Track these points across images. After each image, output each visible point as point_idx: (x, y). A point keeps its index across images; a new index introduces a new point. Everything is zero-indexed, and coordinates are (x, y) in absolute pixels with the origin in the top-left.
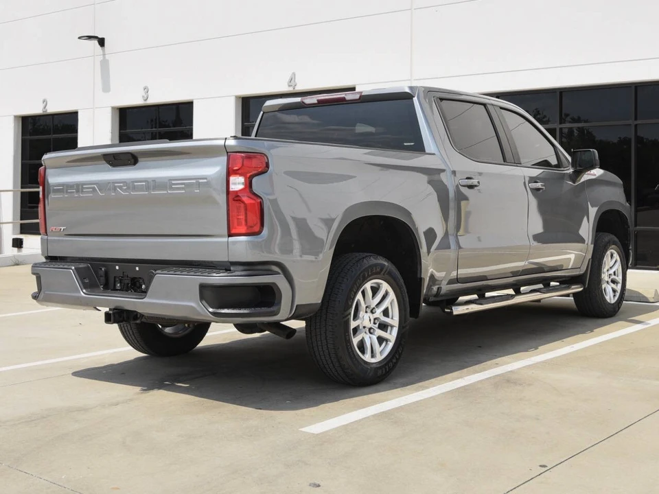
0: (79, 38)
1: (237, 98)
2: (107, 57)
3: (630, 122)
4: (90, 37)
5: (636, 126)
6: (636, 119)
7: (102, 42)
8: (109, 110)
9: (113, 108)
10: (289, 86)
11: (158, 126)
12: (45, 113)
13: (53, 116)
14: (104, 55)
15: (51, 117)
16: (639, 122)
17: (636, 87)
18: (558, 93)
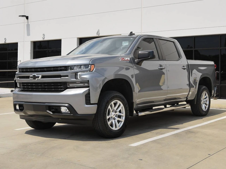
0: (19, 16)
1: (78, 38)
2: (29, 23)
3: (219, 48)
4: (23, 16)
5: (221, 49)
6: (221, 47)
7: (27, 18)
8: (30, 42)
9: (31, 42)
10: (97, 34)
11: (48, 48)
12: (5, 43)
13: (8, 44)
14: (28, 22)
15: (7, 44)
16: (222, 48)
17: (221, 36)
18: (194, 38)
